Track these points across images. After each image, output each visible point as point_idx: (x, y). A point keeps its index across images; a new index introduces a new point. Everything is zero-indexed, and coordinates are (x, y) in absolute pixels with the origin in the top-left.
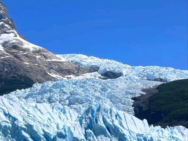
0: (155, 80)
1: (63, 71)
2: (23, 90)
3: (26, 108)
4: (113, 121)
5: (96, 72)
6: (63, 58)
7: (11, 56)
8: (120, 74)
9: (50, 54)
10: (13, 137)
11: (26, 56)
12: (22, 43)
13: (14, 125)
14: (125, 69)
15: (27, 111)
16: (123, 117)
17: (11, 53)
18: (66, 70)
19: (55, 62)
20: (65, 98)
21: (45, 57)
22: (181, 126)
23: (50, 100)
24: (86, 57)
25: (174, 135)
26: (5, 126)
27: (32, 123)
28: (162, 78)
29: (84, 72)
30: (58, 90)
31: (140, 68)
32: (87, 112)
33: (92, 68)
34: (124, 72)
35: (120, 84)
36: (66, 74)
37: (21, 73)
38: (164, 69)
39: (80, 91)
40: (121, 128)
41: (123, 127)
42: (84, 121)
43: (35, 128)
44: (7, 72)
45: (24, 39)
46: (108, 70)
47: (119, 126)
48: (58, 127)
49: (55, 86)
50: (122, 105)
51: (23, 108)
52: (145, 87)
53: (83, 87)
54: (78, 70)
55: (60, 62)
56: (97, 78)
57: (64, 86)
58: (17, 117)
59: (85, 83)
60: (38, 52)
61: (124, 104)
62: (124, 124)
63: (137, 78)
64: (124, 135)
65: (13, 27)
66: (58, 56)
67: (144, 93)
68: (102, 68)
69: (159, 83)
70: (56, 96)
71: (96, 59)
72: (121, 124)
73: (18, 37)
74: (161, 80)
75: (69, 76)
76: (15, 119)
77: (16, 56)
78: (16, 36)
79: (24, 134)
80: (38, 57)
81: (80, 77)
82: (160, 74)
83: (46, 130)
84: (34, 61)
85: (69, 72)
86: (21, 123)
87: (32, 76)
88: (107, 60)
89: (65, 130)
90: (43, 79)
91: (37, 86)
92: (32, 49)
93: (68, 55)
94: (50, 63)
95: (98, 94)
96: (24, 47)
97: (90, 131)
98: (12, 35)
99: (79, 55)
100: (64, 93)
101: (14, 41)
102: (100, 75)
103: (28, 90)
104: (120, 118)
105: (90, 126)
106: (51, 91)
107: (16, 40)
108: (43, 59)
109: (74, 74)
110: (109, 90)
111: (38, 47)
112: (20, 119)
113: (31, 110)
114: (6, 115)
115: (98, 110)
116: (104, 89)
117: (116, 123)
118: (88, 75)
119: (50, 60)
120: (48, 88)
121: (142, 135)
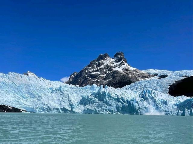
0: (183, 77)
1: (143, 77)
2: (128, 85)
3: (122, 92)
4: (152, 95)
5: (157, 76)
6: (143, 72)
7: (125, 73)
8: (167, 76)
9: (139, 71)
10: (117, 101)
11: (130, 73)
12: (129, 68)
13: (117, 97)
14: (170, 73)
15: (122, 93)
16: (156, 93)
17: (125, 72)
18: (144, 77)
19: (141, 74)
20: (142, 87)
21: (137, 72)
22: (183, 96)
23: (137, 88)
24: (153, 70)
25: (179, 99)
26: (115, 98)
27: (123, 97)
28: (186, 75)
29: (151, 77)
30: (140, 84)
31: (177, 72)
32: (142, 92)
33: (155, 74)
34: (169, 75)
35: (165, 80)
36: (144, 78)
37: (128, 79)
38: (189, 71)
39: (148, 84)
40: (155, 97)
41: (156, 97)
42: (141, 95)
43: (124, 98)
44: (123, 79)
45: (130, 66)
46: (162, 75)
47: (154, 97)
48: (132, 98)
49: (139, 83)
50: (164, 89)
51: (121, 92)
52: (176, 81)
53: (149, 83)
54: (149, 76)
55: (142, 74)
56: (157, 78)
57: (142, 83)
58: (118, 95)
59: (150, 81)
60: (135, 70)
61: (165, 88)
62: (156, 96)
63: (175, 77)
64: (155, 100)
65: (126, 62)
66: (142, 71)
67: (175, 83)
68: (159, 74)
69: (184, 78)
70: (139, 87)
71: (157, 70)
72: (155, 96)
73: (128, 66)
74: (186, 76)
75: (146, 79)
76: (118, 96)
77: (127, 73)
78: (127, 65)
79: (120, 100)
80: (134, 72)
81: (150, 79)
82: (186, 74)
83: (128, 99)
84: (133, 74)
85: (146, 77)
86: (120, 97)
87: (132, 80)
88: (162, 70)
89: (133, 99)
90: (135, 81)
91: (133, 84)
92: (132, 70)
93: (146, 70)
94: (139, 74)
95: (155, 85)
96: (130, 69)
97: (142, 99)
98: (126, 65)
99: (151, 70)
100: (142, 85)
101: (126, 67)
102: (158, 77)
103: (130, 85)
104: (155, 94)
105: (143, 97)
106: (137, 85)
107: (127, 67)
108: (136, 73)
109: (147, 78)
110: (160, 83)
111: (134, 69)
112: (119, 95)
113: (124, 92)
114: (115, 94)
115: (147, 91)
116: (158, 83)
117: (153, 96)
118: (153, 78)
119: (138, 73)
120: (136, 84)
121: (163, 100)
